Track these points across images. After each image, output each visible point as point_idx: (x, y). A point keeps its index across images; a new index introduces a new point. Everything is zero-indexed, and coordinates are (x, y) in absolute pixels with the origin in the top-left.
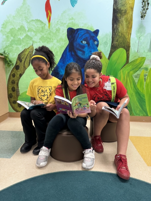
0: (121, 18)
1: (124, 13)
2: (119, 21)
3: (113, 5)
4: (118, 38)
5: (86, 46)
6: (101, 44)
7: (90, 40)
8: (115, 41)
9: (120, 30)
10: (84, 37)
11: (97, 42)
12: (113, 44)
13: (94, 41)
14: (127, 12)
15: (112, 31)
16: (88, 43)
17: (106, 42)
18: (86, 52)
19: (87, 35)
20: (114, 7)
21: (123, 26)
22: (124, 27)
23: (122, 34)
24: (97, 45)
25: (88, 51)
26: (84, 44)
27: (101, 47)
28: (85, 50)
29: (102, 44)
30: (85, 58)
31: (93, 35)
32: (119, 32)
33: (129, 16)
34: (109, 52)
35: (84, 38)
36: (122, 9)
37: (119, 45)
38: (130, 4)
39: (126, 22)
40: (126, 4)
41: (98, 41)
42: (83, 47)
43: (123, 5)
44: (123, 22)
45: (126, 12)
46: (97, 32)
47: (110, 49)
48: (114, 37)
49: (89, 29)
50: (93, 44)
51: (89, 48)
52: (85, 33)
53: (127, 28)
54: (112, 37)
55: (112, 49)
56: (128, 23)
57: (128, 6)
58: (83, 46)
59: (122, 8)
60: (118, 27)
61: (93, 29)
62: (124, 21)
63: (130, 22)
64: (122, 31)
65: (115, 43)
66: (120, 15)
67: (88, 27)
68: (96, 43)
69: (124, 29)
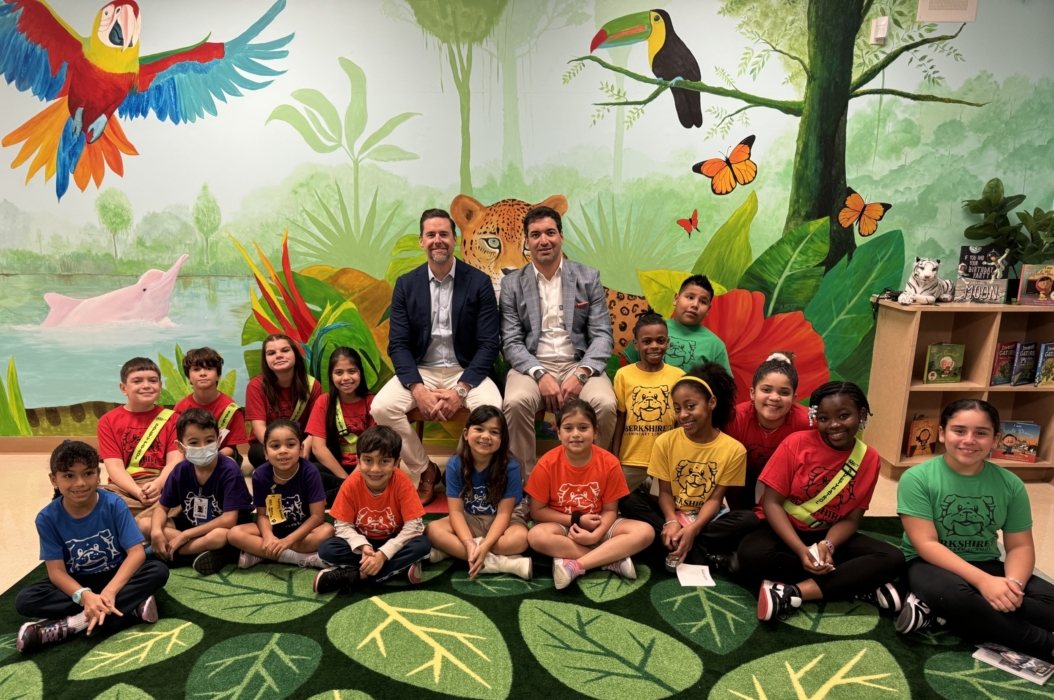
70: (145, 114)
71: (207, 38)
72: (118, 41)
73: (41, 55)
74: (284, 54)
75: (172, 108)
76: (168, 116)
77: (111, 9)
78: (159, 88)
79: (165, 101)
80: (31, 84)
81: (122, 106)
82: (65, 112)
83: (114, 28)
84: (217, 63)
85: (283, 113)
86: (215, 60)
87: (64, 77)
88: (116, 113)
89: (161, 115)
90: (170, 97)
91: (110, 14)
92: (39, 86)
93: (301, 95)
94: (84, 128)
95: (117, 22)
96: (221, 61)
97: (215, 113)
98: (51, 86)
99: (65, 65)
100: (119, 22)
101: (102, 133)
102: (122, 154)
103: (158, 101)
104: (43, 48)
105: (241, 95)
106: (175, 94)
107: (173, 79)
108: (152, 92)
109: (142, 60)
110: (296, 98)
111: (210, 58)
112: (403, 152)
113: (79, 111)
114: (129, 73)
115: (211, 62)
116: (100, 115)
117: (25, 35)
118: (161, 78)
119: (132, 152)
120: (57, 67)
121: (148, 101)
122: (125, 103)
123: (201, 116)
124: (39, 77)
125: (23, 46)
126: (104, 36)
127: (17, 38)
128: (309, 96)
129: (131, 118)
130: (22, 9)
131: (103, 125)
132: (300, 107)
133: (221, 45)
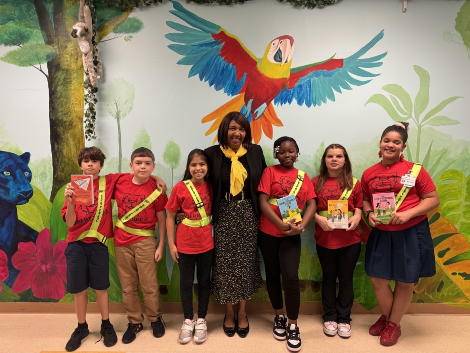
0: (64, 134)
1: (69, 126)
2: (61, 139)
3: (50, 114)
4: (63, 166)
5: (11, 180)
6: (35, 176)
7: (16, 170)
8: (58, 170)
9: (65, 153)
10: (5, 165)
11: (28, 173)
12: (56, 176)
13: (24, 172)
14: (74, 124)
15: (51, 154)
16: (13, 175)
17: (45, 173)
18: (12, 190)
19: (11, 162)
20: (51, 116)
21: (69, 147)
22: (72, 149)
23: (69, 159)
24: (30, 178)
25: (14, 188)
26: (7, 176)
27: (37, 181)
28: (10, 186)
29: (38, 175)
30: (10, 200)
31: (21, 161)
32: (65, 157)
33: (77, 131)
34: (50, 190)
35: (6, 167)
36: (64, 120)
37: (66, 178)
38: (76, 112)
39: (74, 140)
40: (71, 113)
41: (30, 172)
42: (6, 181)
43: (65, 114)
44: (68, 140)
45: (72, 124)
46: (26, 156)
47: (51, 185)
48: (56, 165)
49: (13, 152)
50: (22, 176)
51: (16, 183)
52: (7, 159)
53: (76, 150)
54: (53, 165)
55: (55, 184)
56: (76, 141)
57: (74, 115)
58: (6, 179)
59: (64, 118)
60: (62, 149)
61: (21, 151)
62: (70, 138)
63: (81, 140)
64: (69, 155)
65: (59, 174)
66: (62, 128)
67: (10, 149)
68: (26, 174)
69: (72, 152)
70: (290, 102)
71: (334, 56)
72: (279, 59)
73: (231, 69)
74: (380, 64)
75: (307, 98)
76: (304, 102)
77: (277, 42)
78: (300, 87)
79: (303, 94)
80: (223, 86)
81: (277, 97)
82: (242, 102)
83: (277, 52)
84: (338, 70)
85: (376, 99)
86: (337, 69)
87: (244, 82)
88: (273, 102)
89: (300, 102)
90: (307, 91)
91: (276, 45)
92: (228, 87)
93: (388, 88)
94: (252, 111)
95: (279, 48)
96: (341, 69)
97: (334, 100)
98: (235, 87)
99: (245, 74)
100: (281, 49)
101: (263, 114)
102: (273, 126)
103: (299, 94)
104: (233, 65)
105: (351, 89)
106: (310, 89)
107: (310, 81)
108: (296, 89)
109: (292, 70)
110: (385, 90)
111: (333, 68)
112: (450, 120)
113: (251, 101)
114: (284, 78)
115: (334, 70)
116: (263, 103)
117: (224, 57)
118: (302, 81)
119: (280, 124)
120: (240, 76)
121: (293, 94)
122: (279, 95)
123: (325, 101)
124: (229, 82)
125: (222, 64)
126: (271, 57)
127: (219, 59)
128: (393, 89)
129: (281, 105)
130: (224, 43)
131: (264, 109)
132: (387, 95)
133: (342, 60)
